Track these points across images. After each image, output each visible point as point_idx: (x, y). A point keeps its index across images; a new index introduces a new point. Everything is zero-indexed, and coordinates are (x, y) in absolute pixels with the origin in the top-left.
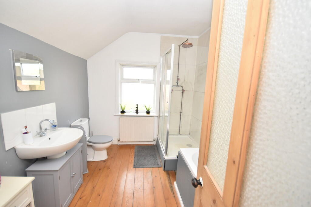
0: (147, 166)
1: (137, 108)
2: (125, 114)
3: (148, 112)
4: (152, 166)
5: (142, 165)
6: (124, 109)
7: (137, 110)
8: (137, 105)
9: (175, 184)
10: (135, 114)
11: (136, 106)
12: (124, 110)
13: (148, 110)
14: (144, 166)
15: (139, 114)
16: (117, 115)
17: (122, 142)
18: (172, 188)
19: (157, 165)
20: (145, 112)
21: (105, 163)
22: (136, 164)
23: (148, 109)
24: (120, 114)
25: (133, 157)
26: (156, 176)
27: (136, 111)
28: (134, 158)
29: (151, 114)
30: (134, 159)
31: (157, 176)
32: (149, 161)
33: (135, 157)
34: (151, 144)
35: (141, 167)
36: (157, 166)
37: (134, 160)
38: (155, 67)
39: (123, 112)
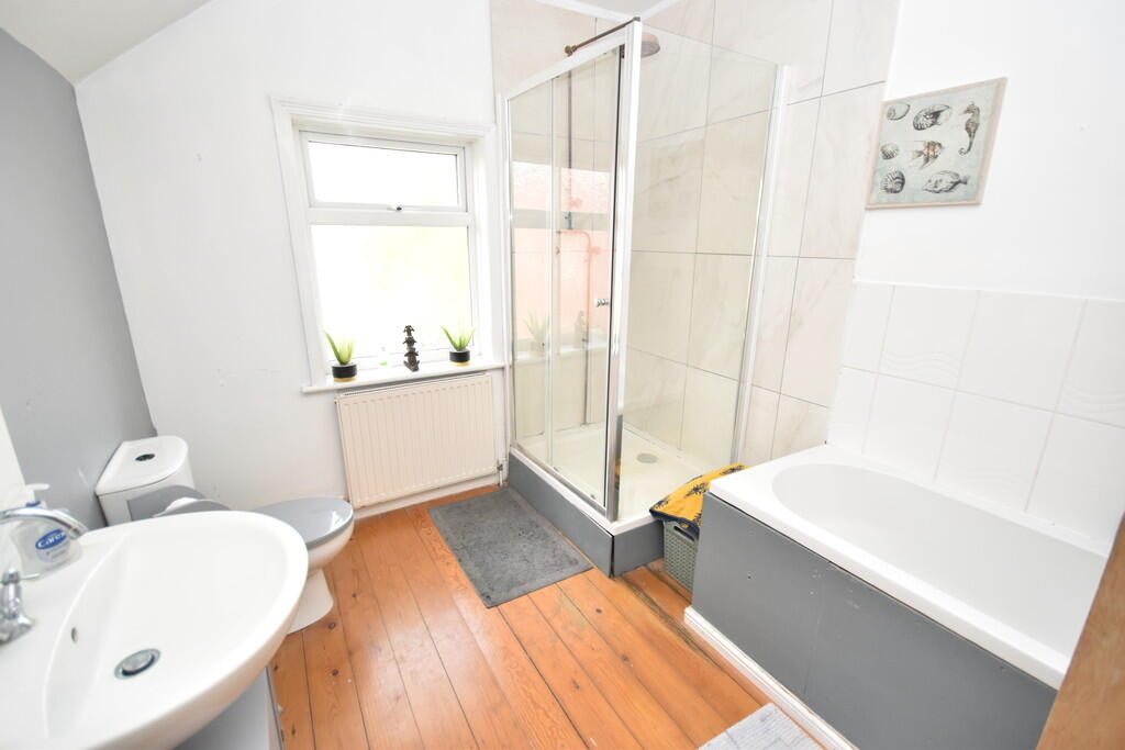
0: (539, 581)
1: (410, 342)
2: (359, 379)
3: (461, 356)
4: (557, 576)
5: (513, 583)
6: (349, 356)
7: (412, 354)
8: (409, 330)
9: (693, 619)
10: (407, 373)
11: (405, 335)
12: (352, 362)
13: (460, 347)
14: (527, 586)
15: (424, 370)
16: (315, 387)
17: (363, 507)
18: (686, 636)
19: (571, 563)
20: (448, 356)
21: (339, 628)
22: (487, 590)
23: (457, 343)
24: (331, 382)
25: (453, 560)
26: (599, 611)
27: (406, 359)
28: (461, 566)
29: (472, 364)
30: (459, 568)
31: (602, 608)
32: (529, 558)
33: (460, 560)
34: (488, 487)
35: (515, 591)
36: (572, 569)
37: (469, 575)
38: (463, 147)
39: (344, 371)
